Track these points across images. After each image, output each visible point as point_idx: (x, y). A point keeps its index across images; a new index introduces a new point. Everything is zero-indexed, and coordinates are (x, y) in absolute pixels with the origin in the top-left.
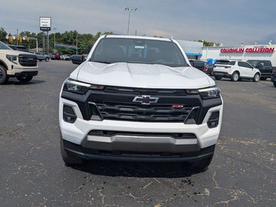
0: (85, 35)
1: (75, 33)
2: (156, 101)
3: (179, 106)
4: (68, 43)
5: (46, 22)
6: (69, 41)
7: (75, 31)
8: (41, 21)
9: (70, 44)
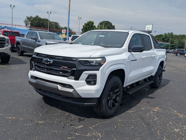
0: (180, 36)
1: (172, 34)
2: (51, 63)
3: (65, 67)
4: (165, 41)
5: (149, 28)
6: (166, 40)
7: (172, 33)
8: (146, 27)
9: (167, 41)
